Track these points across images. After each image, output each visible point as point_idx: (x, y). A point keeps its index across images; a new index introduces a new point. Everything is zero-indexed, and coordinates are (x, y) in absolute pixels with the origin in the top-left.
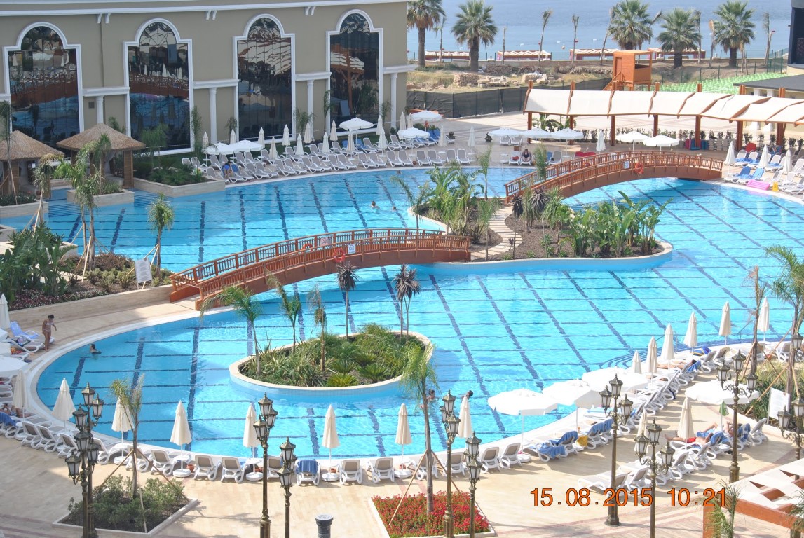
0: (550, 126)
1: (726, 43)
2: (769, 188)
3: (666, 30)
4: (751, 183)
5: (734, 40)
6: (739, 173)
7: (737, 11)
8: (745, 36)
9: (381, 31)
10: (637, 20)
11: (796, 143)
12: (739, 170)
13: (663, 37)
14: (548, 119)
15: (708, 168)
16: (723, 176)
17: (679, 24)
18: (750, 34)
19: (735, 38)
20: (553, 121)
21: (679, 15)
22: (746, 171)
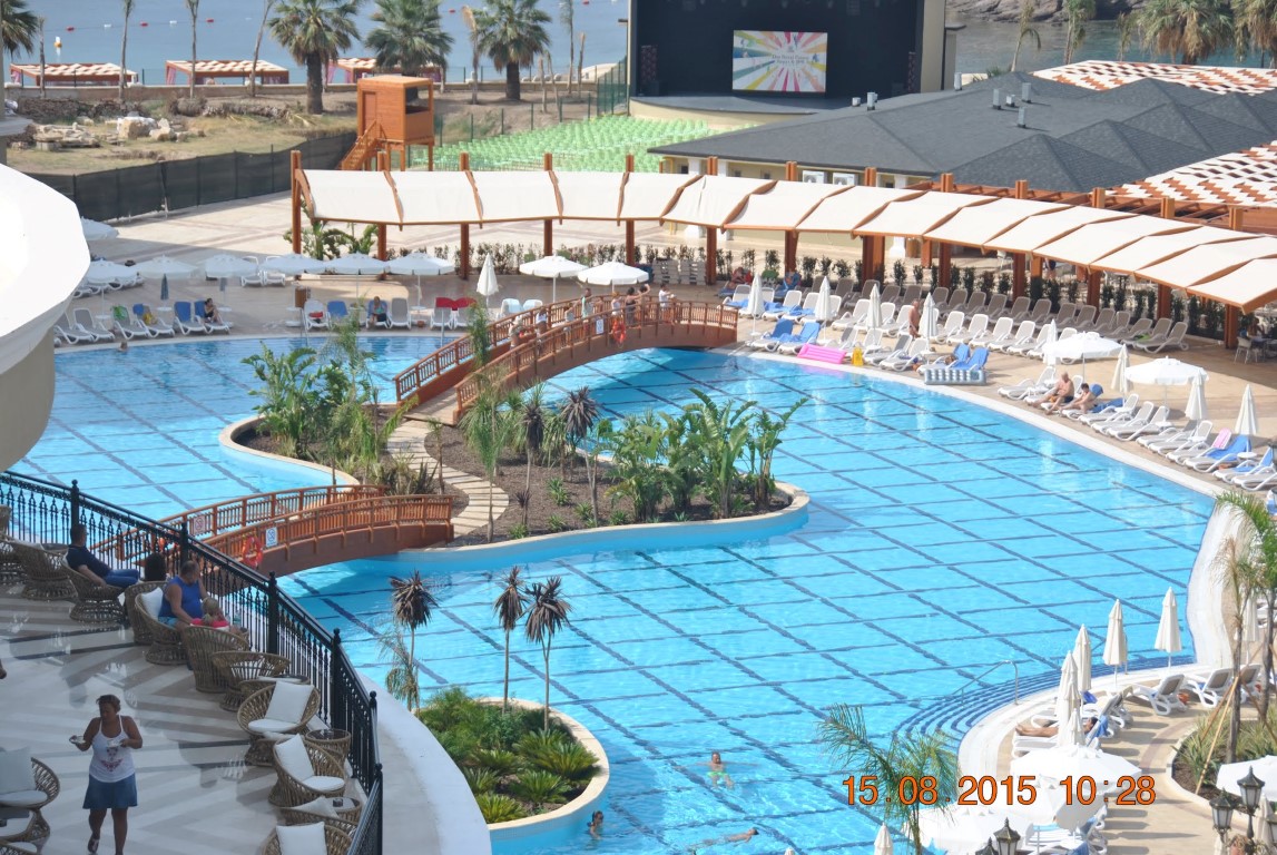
0: (331, 242)
1: (499, 52)
2: (846, 360)
3: (381, 26)
4: (806, 350)
5: (516, 45)
6: (772, 331)
8: (531, 42)
10: (326, 5)
11: (818, 267)
12: (772, 327)
13: (378, 41)
14: (326, 229)
15: (717, 325)
16: (740, 338)
17: (408, 15)
18: (543, 36)
19: (517, 42)
20: (336, 232)
22: (783, 328)
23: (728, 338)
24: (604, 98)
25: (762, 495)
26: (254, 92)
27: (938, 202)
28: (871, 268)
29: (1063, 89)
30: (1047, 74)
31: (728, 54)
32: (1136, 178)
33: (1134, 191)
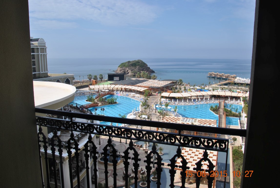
1: (100, 79)
2: (120, 95)
4: (118, 95)
5: (101, 78)
6: (116, 94)
7: (101, 75)
8: (102, 78)
9: (70, 80)
10: (91, 76)
11: (119, 90)
13: (94, 78)
14: (91, 89)
21: (95, 76)
23: (114, 94)
24: (107, 81)
25: (116, 103)
26: (87, 81)
27: (125, 86)
28: (122, 90)
29: (132, 80)
30: (131, 79)
31: (113, 78)
32: (136, 84)
33: (136, 85)
